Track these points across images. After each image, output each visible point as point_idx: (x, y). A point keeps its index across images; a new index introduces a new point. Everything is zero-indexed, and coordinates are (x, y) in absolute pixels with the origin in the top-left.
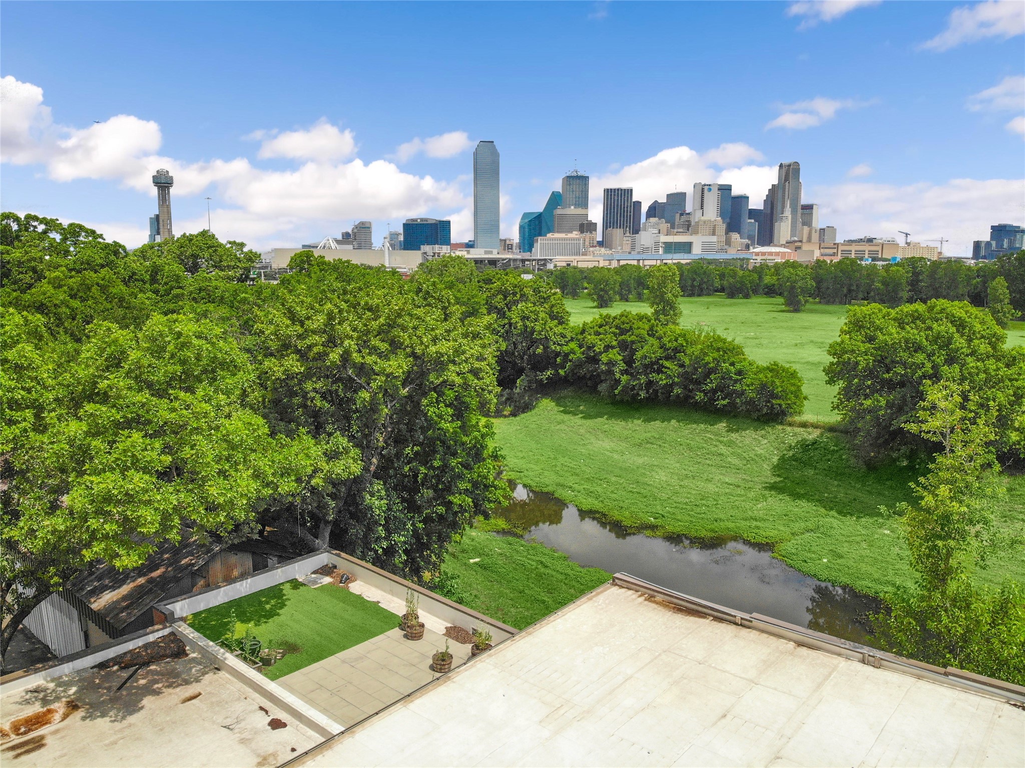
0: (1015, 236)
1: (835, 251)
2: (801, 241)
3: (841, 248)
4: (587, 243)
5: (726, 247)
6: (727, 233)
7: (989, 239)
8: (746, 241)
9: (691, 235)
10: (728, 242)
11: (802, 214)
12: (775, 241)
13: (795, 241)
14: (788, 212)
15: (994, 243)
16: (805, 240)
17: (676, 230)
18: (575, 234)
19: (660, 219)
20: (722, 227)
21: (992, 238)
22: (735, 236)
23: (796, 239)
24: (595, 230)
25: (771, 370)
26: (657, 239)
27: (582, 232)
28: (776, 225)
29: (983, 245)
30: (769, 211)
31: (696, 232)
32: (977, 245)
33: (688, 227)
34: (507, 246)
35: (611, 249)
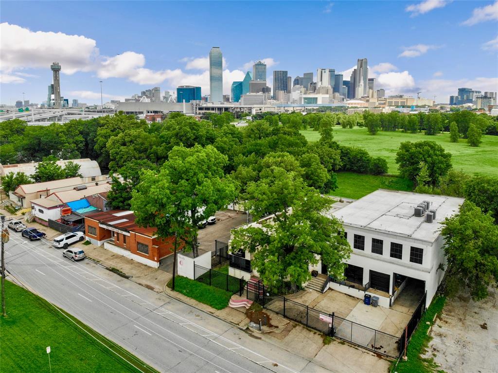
0: (469, 94)
1: (385, 102)
2: (368, 97)
3: (388, 100)
4: (266, 98)
5: (333, 100)
6: (333, 93)
7: (457, 95)
8: (342, 97)
9: (317, 94)
10: (334, 97)
11: (369, 83)
12: (356, 96)
13: (366, 97)
14: (362, 83)
15: (459, 97)
16: (370, 97)
17: (309, 92)
18: (261, 93)
19: (301, 86)
20: (331, 90)
21: (459, 95)
22: (337, 94)
23: (366, 95)
24: (270, 91)
25: (378, 160)
26: (301, 96)
27: (264, 92)
28: (357, 89)
29: (454, 98)
30: (353, 82)
31: (319, 93)
32: (452, 98)
33: (314, 89)
34: (227, 99)
35: (278, 101)
